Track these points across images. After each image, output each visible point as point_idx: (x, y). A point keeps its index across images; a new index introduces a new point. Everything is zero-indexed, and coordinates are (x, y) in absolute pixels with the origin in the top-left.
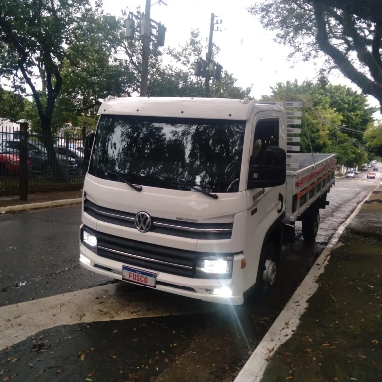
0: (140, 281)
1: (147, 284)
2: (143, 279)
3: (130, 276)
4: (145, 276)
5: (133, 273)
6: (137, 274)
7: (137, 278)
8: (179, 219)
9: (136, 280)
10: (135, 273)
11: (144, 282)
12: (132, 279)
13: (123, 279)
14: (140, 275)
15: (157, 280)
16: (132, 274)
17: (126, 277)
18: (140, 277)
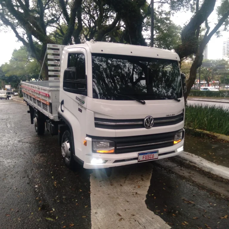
0: (150, 159)
1: (154, 158)
2: (151, 156)
3: (143, 158)
4: (152, 154)
5: (145, 155)
6: (148, 155)
7: (148, 157)
8: (168, 116)
9: (147, 159)
10: (146, 155)
11: (152, 158)
12: (144, 159)
13: (138, 162)
14: (150, 155)
15: (159, 153)
16: (144, 157)
17: (141, 160)
18: (149, 156)
